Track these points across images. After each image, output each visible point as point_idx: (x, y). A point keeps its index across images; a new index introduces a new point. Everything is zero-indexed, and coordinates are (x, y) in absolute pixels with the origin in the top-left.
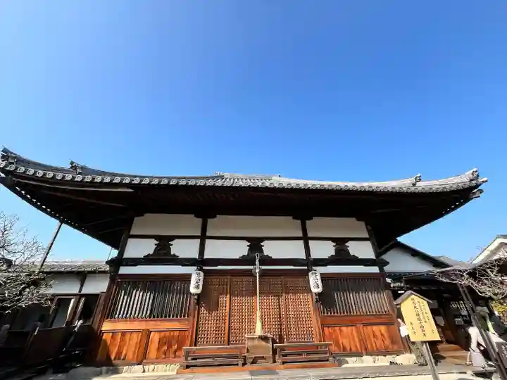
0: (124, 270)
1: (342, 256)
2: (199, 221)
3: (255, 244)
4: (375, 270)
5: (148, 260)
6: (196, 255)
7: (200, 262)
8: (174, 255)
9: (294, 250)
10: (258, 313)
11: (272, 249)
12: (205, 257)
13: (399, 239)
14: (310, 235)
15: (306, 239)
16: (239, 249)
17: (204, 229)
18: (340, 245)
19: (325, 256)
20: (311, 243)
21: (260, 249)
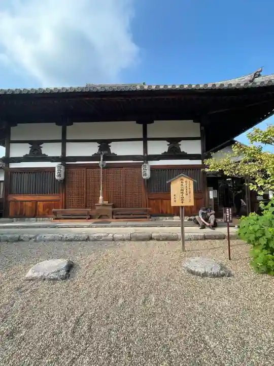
0: (13, 166)
1: (174, 152)
2: (60, 128)
3: (104, 145)
4: (199, 162)
6: (60, 155)
7: (63, 159)
8: (44, 155)
9: (136, 149)
10: (101, 191)
11: (117, 149)
12: (67, 156)
14: (149, 136)
15: (145, 140)
17: (64, 133)
18: (174, 142)
19: (160, 153)
20: (149, 143)
21: (108, 148)
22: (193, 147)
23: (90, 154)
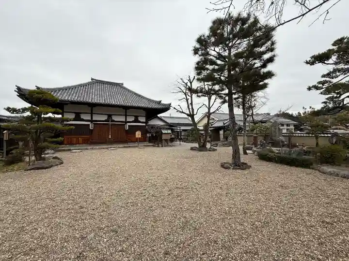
1: (136, 121)
2: (90, 108)
3: (110, 116)
4: (144, 124)
5: (74, 120)
6: (90, 119)
7: (91, 121)
8: (82, 118)
9: (122, 119)
10: (110, 134)
11: (115, 118)
12: (93, 120)
13: (159, 115)
14: (127, 114)
15: (126, 116)
16: (104, 118)
17: (92, 111)
18: (136, 117)
19: (131, 120)
20: (127, 117)
21: (111, 117)
22: (143, 119)
23: (104, 119)
